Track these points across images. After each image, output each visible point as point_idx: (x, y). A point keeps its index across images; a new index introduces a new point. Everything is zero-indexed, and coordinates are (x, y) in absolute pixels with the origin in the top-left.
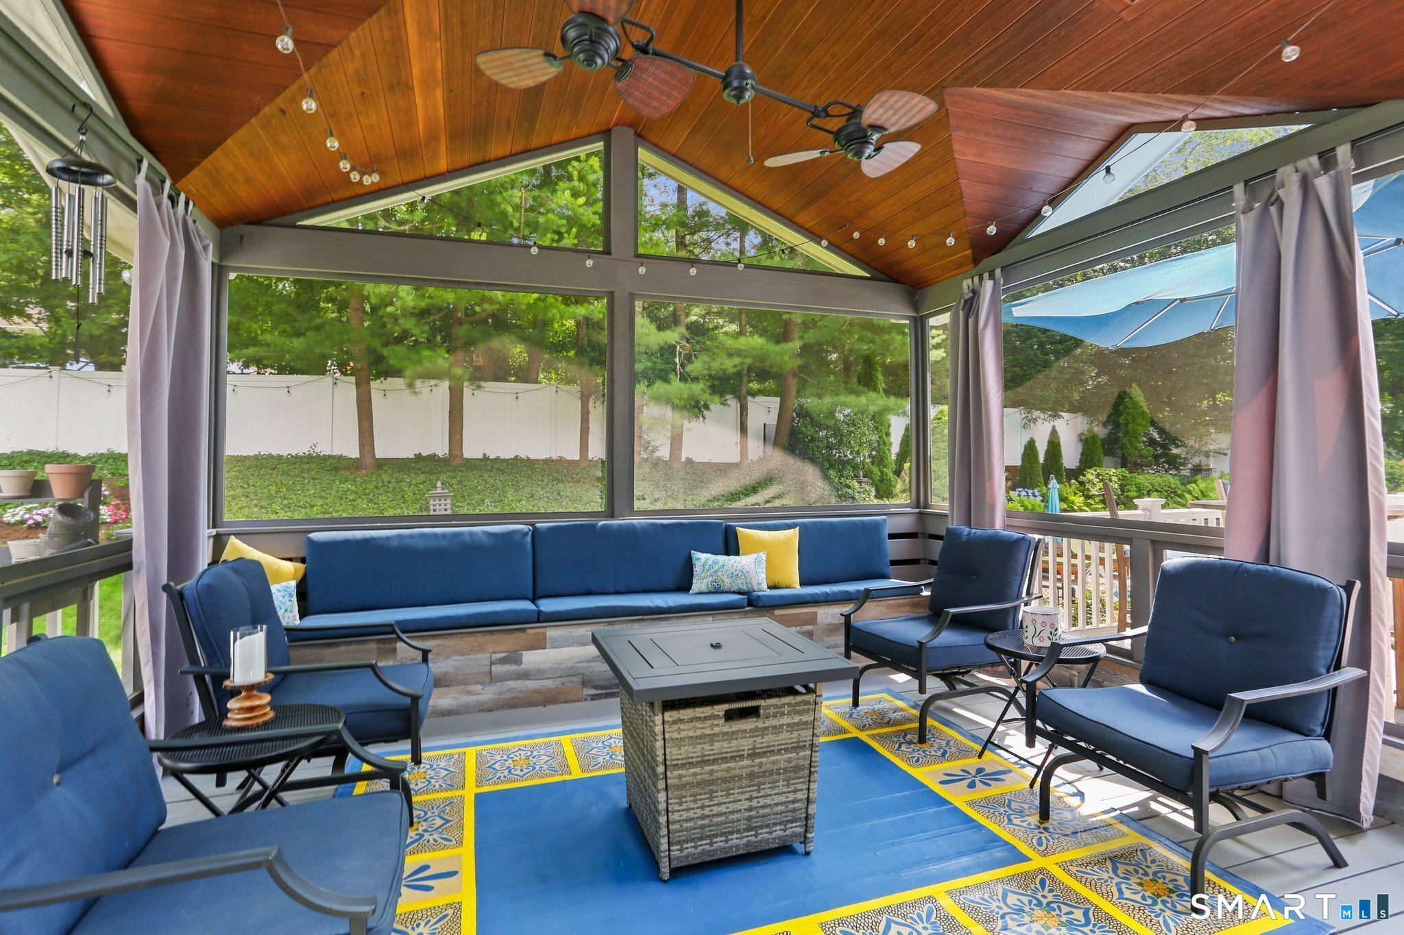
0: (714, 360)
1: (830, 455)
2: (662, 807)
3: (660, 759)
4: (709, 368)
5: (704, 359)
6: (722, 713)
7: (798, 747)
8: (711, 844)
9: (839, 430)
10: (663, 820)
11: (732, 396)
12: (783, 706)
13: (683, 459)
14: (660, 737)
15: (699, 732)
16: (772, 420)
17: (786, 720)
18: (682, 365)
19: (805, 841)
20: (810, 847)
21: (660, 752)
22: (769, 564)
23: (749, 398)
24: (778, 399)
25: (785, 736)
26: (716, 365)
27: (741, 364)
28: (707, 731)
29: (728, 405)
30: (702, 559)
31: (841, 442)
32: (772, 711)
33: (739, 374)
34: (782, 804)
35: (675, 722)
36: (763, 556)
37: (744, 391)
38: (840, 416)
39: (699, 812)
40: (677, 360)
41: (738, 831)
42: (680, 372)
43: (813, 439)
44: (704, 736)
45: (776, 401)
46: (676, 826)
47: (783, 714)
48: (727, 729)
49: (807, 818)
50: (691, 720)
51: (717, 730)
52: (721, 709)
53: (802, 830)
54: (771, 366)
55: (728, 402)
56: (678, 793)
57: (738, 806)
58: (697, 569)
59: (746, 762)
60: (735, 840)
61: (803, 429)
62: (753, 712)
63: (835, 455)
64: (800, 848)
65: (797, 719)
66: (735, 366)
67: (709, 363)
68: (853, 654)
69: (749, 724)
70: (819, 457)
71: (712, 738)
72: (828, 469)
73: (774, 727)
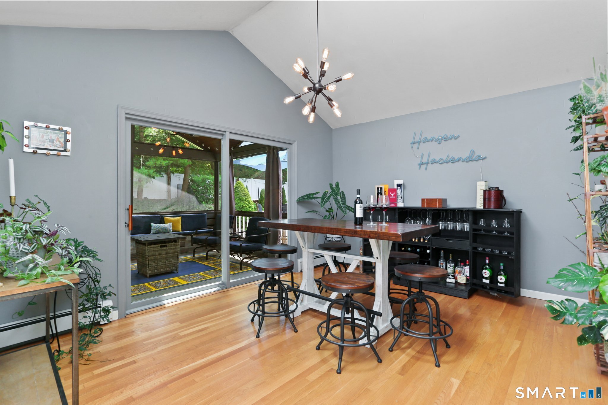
0: (157, 161)
1: (203, 196)
2: (147, 264)
3: (147, 255)
4: (155, 164)
5: (153, 160)
6: (159, 246)
7: (175, 253)
8: (157, 271)
9: (207, 187)
10: (148, 266)
11: (164, 173)
12: (172, 245)
13: (143, 198)
14: (147, 251)
15: (155, 249)
16: (181, 182)
17: (172, 247)
18: (144, 162)
19: (177, 270)
20: (177, 271)
21: (147, 253)
22: (173, 226)
23: (171, 174)
24: (183, 175)
25: (172, 251)
26: (158, 163)
27: (168, 163)
28: (157, 249)
29: (163, 177)
30: (154, 225)
31: (207, 191)
32: (169, 246)
33: (168, 166)
34: (172, 263)
35: (150, 248)
36: (171, 224)
37: (169, 171)
38: (207, 182)
39: (155, 265)
40: (141, 159)
41: (163, 269)
42: (142, 164)
43: (197, 191)
44: (156, 250)
45: (182, 175)
46: (150, 267)
47: (172, 246)
48: (161, 249)
49: (177, 266)
50: (153, 247)
51: (158, 249)
52: (159, 245)
53: (176, 268)
54: (180, 164)
55: (163, 175)
56: (151, 261)
57: (163, 264)
58: (153, 228)
59: (164, 255)
60: (162, 270)
61: (193, 187)
62: (166, 246)
63: (205, 196)
64: (175, 271)
65: (175, 247)
66: (166, 164)
67: (155, 161)
68: (193, 244)
69: (165, 248)
70: (199, 197)
71: (158, 251)
72: (203, 201)
73: (170, 249)
